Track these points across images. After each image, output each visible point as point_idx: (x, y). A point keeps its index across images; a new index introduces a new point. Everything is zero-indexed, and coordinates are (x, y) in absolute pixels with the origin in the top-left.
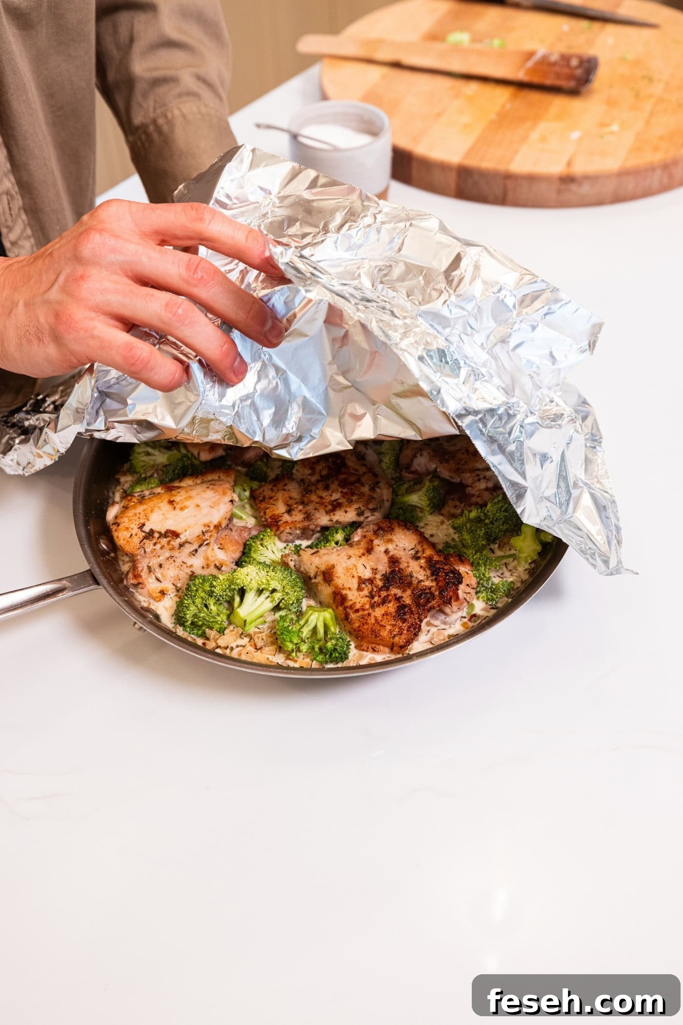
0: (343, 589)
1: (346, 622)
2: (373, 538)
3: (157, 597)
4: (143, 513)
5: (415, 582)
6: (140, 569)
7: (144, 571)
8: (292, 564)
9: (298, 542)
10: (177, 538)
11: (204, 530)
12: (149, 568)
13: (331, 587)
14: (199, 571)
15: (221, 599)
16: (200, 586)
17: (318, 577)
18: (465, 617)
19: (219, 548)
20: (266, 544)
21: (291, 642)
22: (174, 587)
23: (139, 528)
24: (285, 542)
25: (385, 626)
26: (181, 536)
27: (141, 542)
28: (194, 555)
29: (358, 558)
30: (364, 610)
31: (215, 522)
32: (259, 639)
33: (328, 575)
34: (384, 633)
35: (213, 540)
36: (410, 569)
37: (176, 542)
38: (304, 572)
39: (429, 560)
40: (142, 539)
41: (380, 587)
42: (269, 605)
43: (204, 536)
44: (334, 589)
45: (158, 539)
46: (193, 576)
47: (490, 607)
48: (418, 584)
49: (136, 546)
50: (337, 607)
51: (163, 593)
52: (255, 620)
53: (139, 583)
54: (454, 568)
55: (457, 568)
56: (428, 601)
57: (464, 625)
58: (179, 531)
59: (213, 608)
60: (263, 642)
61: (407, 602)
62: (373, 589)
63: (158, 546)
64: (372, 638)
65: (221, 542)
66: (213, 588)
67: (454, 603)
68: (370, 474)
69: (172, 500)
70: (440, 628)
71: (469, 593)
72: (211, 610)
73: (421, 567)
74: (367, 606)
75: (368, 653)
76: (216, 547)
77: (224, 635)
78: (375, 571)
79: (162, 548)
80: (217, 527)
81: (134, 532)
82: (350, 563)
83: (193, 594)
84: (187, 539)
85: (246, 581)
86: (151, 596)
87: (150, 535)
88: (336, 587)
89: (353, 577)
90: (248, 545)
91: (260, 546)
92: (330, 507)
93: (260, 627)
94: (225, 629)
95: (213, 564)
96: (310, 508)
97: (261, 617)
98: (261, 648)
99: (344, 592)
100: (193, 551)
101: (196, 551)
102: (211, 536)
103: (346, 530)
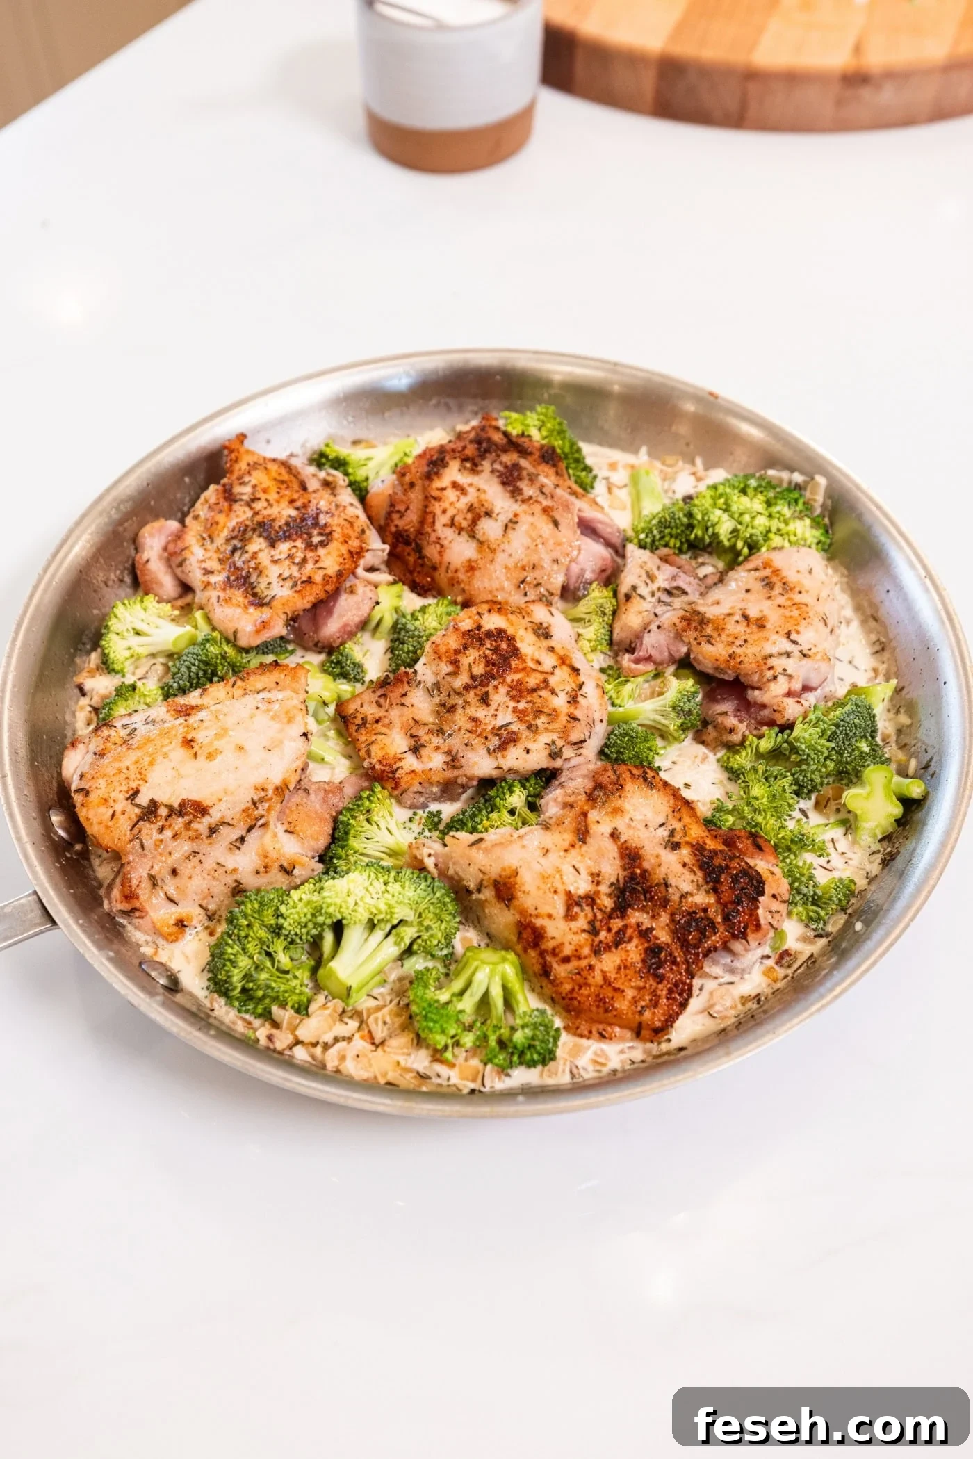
0: (537, 916)
1: (545, 982)
2: (586, 808)
3: (170, 935)
4: (135, 767)
5: (675, 898)
6: (134, 882)
7: (143, 885)
8: (430, 863)
9: (434, 807)
10: (203, 815)
11: (256, 798)
12: (152, 878)
13: (512, 911)
14: (250, 881)
15: (298, 941)
16: (256, 915)
17: (484, 890)
18: (768, 957)
19: (286, 831)
20: (375, 818)
21: (443, 1032)
22: (202, 912)
23: (127, 799)
24: (410, 808)
25: (623, 991)
26: (211, 811)
27: (134, 826)
28: (239, 848)
29: (562, 853)
30: (579, 958)
31: (277, 780)
32: (377, 1024)
33: (505, 890)
34: (622, 1005)
35: (273, 814)
36: (663, 870)
37: (202, 825)
38: (456, 877)
39: (698, 849)
40: (135, 819)
41: (608, 910)
42: (391, 949)
43: (257, 808)
44: (517, 917)
45: (166, 820)
46: (238, 891)
47: (812, 933)
48: (681, 902)
49: (125, 835)
50: (525, 951)
51: (181, 924)
52: (368, 983)
53: (134, 910)
54: (746, 863)
55: (751, 862)
56: (703, 935)
57: (768, 972)
58: (206, 802)
59: (283, 959)
60: (385, 1028)
61: (663, 939)
62: (595, 916)
63: (168, 833)
64: (598, 1013)
65: (290, 820)
66: (281, 921)
67: (751, 937)
68: (565, 668)
69: (189, 737)
70: (722, 980)
71: (778, 912)
72: (279, 962)
73: (684, 865)
74: (586, 951)
75: (590, 1042)
76: (280, 829)
77: (308, 1015)
78: (596, 877)
79: (175, 836)
80: (281, 790)
81: (119, 807)
82: (548, 864)
83: (243, 934)
84: (223, 817)
85: (347, 908)
86: (157, 932)
87: (152, 812)
88: (523, 912)
89: (555, 892)
90: (342, 823)
91: (365, 824)
92: (495, 741)
93: (375, 992)
94: (309, 1001)
95: (276, 865)
96: (456, 743)
97: (380, 972)
98: (382, 1043)
99: (539, 922)
100: (236, 840)
101: (242, 839)
102: (269, 810)
103: (527, 784)
